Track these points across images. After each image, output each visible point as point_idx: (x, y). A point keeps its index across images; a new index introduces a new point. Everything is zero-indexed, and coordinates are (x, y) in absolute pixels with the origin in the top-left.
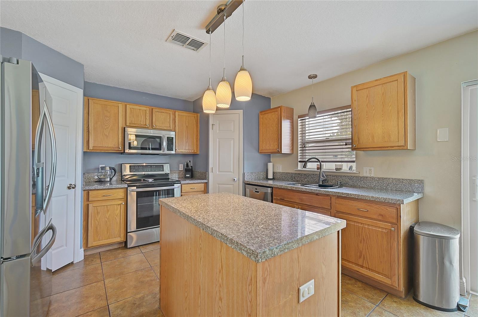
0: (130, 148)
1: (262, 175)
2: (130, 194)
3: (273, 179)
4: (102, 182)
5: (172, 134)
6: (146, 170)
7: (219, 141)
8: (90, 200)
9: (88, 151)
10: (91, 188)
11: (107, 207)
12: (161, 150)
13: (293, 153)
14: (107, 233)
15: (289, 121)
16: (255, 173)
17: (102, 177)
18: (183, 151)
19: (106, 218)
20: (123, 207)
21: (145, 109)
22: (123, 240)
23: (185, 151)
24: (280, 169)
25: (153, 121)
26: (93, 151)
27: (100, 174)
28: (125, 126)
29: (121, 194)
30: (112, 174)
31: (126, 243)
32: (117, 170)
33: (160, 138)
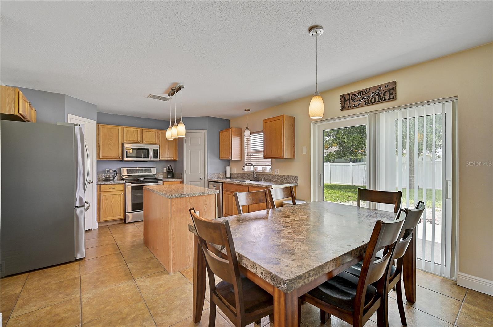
0: (127, 157)
1: (223, 175)
2: (127, 187)
3: (231, 178)
4: (108, 180)
5: (156, 147)
6: (139, 172)
7: (190, 151)
8: (101, 191)
9: (99, 159)
10: (102, 183)
11: (112, 196)
12: (149, 158)
13: (242, 160)
14: (113, 213)
15: (239, 137)
16: (217, 174)
17: (108, 177)
18: (166, 158)
19: (112, 203)
20: (122, 196)
21: (137, 130)
22: (123, 218)
23: (167, 158)
24: (235, 171)
25: (143, 138)
26: (102, 159)
27: (106, 175)
28: (123, 142)
29: (121, 187)
30: (114, 175)
31: (125, 220)
32: (118, 172)
33: (148, 150)
